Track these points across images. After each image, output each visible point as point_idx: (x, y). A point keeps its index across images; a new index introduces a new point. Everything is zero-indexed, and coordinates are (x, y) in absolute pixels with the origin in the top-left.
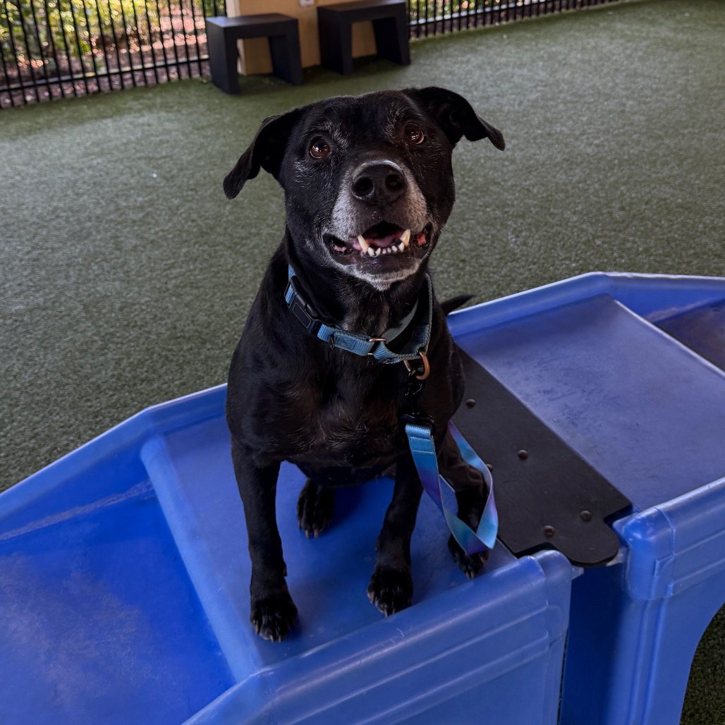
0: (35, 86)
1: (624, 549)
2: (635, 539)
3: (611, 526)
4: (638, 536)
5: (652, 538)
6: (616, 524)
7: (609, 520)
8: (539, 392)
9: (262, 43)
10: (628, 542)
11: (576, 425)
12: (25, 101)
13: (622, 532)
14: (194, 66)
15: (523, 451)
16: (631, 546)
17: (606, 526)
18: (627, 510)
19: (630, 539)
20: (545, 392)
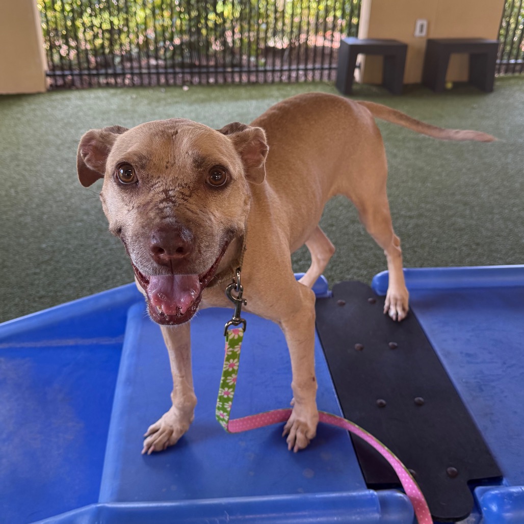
0: (216, 73)
1: (477, 515)
2: (489, 510)
3: (472, 490)
4: (494, 508)
5: (508, 515)
6: (478, 490)
7: (473, 483)
8: (461, 353)
9: (379, 60)
10: (482, 510)
11: (482, 390)
12: (208, 82)
13: (480, 499)
14: (326, 72)
15: (421, 399)
16: (484, 515)
17: (467, 488)
18: (496, 480)
19: (485, 509)
20: (468, 355)
